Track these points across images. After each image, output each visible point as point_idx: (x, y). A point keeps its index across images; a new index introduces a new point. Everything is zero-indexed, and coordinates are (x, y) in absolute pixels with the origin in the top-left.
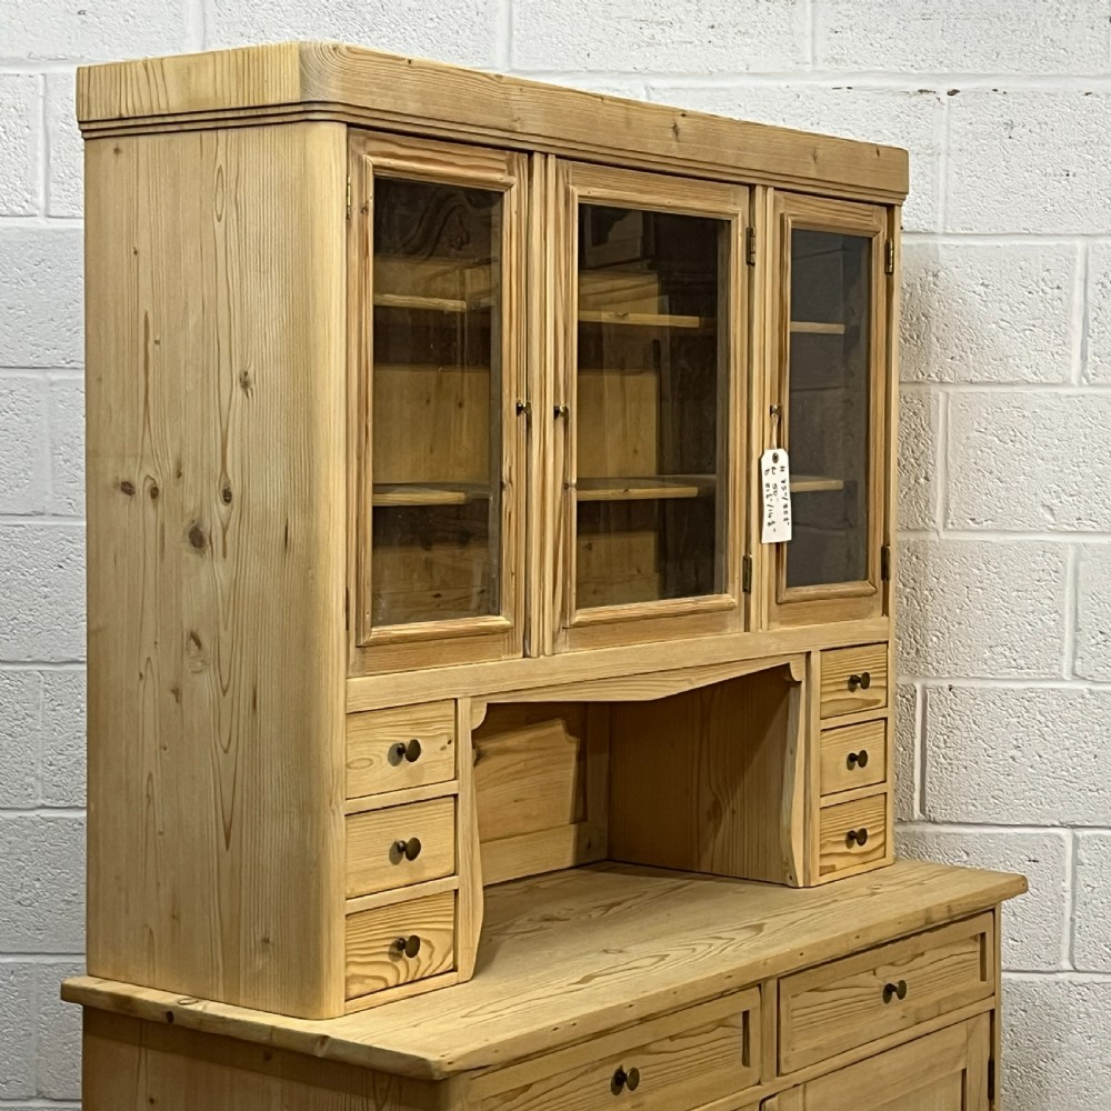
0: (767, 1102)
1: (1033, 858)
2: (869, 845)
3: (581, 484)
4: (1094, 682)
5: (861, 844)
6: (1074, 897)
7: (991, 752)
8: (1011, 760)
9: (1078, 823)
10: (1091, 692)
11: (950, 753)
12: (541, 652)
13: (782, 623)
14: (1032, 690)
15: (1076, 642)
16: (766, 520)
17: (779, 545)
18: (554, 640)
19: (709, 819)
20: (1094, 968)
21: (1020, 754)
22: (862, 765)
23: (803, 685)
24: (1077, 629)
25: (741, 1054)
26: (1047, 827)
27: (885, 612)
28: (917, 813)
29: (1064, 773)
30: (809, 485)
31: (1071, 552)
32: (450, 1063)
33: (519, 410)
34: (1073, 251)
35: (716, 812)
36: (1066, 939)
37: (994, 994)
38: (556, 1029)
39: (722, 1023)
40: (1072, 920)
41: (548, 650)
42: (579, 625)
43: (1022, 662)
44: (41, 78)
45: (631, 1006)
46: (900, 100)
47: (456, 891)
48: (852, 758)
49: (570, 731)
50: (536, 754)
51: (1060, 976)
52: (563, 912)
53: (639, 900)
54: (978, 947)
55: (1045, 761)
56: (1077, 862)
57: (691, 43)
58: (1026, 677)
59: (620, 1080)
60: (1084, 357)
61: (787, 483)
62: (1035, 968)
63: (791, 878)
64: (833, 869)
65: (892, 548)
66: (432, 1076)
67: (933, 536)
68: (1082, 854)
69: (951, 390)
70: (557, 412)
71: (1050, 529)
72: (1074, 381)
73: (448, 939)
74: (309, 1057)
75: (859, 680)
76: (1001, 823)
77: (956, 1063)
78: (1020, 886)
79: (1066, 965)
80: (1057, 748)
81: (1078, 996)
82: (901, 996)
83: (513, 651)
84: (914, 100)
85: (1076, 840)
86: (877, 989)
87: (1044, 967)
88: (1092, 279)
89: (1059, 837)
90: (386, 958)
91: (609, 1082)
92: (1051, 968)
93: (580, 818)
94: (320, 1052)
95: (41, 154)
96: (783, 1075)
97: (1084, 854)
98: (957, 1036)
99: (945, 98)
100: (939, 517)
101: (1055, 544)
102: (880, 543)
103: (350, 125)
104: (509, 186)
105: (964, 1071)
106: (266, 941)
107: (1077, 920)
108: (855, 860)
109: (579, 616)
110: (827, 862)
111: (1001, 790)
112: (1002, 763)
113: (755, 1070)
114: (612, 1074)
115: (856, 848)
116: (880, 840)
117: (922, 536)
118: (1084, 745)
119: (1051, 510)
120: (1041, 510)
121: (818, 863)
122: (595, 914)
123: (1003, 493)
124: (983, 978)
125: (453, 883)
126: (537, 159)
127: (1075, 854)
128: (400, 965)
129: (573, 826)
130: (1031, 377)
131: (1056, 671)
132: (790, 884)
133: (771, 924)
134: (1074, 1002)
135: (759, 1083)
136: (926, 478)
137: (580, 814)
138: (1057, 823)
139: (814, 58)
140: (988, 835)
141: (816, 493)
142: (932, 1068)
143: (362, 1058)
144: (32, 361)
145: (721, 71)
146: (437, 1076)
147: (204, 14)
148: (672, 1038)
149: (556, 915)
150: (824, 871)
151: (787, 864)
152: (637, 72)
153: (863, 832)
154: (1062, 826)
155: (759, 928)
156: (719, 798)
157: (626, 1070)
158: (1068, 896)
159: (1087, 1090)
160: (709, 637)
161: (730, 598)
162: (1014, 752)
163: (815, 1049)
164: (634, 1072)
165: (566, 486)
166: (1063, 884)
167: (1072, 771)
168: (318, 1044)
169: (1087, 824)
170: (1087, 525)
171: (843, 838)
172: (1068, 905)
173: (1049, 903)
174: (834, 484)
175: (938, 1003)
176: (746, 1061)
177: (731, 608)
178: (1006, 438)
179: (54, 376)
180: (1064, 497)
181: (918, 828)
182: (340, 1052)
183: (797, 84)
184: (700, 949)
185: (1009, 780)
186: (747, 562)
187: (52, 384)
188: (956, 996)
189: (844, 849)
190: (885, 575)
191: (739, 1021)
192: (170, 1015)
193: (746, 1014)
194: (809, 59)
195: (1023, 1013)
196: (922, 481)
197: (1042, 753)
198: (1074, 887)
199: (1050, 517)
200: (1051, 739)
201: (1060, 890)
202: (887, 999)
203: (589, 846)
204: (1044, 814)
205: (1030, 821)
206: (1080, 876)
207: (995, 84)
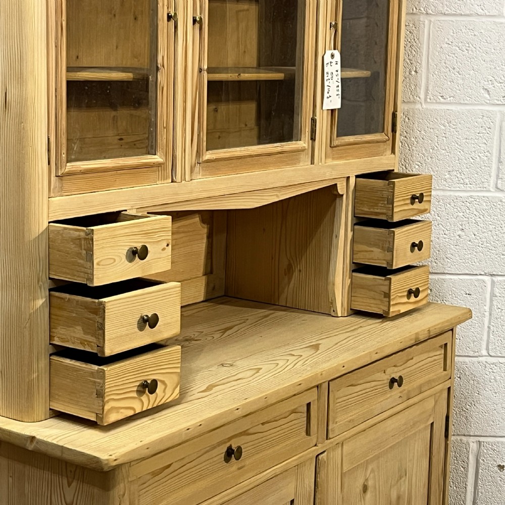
0: (320, 457)
1: (468, 293)
3: (210, 70)
6: (490, 315)
7: (447, 232)
8: (458, 237)
9: (494, 273)
12: (183, 178)
13: (333, 159)
14: (471, 197)
15: (499, 169)
16: (326, 95)
17: (333, 111)
18: (192, 171)
19: (285, 275)
20: (500, 355)
21: (463, 234)
23: (345, 197)
24: (500, 162)
25: (305, 429)
26: (476, 275)
27: (393, 151)
29: (488, 245)
30: (352, 74)
31: (498, 116)
32: (115, 460)
33: (169, 18)
35: (289, 270)
36: (485, 337)
37: (450, 378)
38: (188, 429)
39: (294, 411)
40: (489, 327)
41: (187, 178)
42: (208, 161)
43: (467, 181)
45: (238, 409)
49: (203, 222)
50: (182, 235)
51: (480, 359)
52: (197, 334)
53: (244, 325)
54: (443, 352)
55: (478, 238)
56: (493, 295)
58: (469, 189)
59: (230, 454)
61: (339, 72)
62: (467, 354)
63: (334, 311)
65: (399, 115)
66: (102, 469)
67: (418, 106)
68: (497, 292)
69: (433, 19)
70: (194, 21)
71: (486, 103)
76: (450, 272)
77: (428, 420)
78: (468, 315)
79: (484, 352)
80: (485, 231)
81: (490, 370)
82: (400, 385)
83: (165, 178)
85: (493, 282)
86: (385, 382)
87: (471, 354)
89: (484, 281)
91: (223, 455)
92: (476, 354)
93: (209, 272)
94: (30, 447)
96: (330, 439)
97: (497, 290)
98: (429, 404)
100: (422, 96)
101: (490, 112)
102: (392, 110)
105: (432, 424)
107: (492, 328)
109: (208, 155)
111: (452, 254)
112: (452, 238)
113: (313, 439)
114: (225, 449)
117: (412, 106)
118: (500, 228)
119: (488, 91)
120: (483, 91)
121: (350, 302)
122: (217, 336)
123: (461, 82)
124: (445, 370)
127: (492, 291)
129: (204, 277)
130: (480, 11)
131: (486, 185)
132: (333, 314)
133: (325, 344)
134: (488, 373)
135: (316, 445)
136: (416, 72)
137: (209, 269)
138: (483, 273)
140: (443, 279)
141: (355, 79)
142: (415, 424)
143: (58, 453)
146: (106, 469)
148: (263, 424)
149: (193, 336)
151: (332, 303)
154: (485, 274)
155: (316, 347)
156: (292, 262)
157: (234, 447)
158: (487, 314)
159: (493, 422)
160: (288, 168)
161: (303, 143)
162: (460, 232)
163: (350, 421)
164: (239, 448)
165: (200, 70)
166: (485, 308)
167: (493, 244)
168: (29, 442)
169: (500, 274)
172: (487, 319)
173: (476, 318)
174: (366, 73)
175: (420, 387)
176: (308, 433)
177: (303, 150)
178: (464, 49)
180: (496, 84)
182: (43, 448)
184: (281, 363)
185: (456, 248)
186: (314, 121)
188: (429, 382)
190: (394, 130)
191: (305, 409)
193: (309, 405)
195: (459, 379)
196: (413, 73)
197: (476, 233)
198: (491, 309)
199: (487, 96)
200: (482, 225)
201: (482, 310)
202: (391, 387)
203: (214, 288)
204: (475, 268)
205: (467, 272)
206: (495, 303)
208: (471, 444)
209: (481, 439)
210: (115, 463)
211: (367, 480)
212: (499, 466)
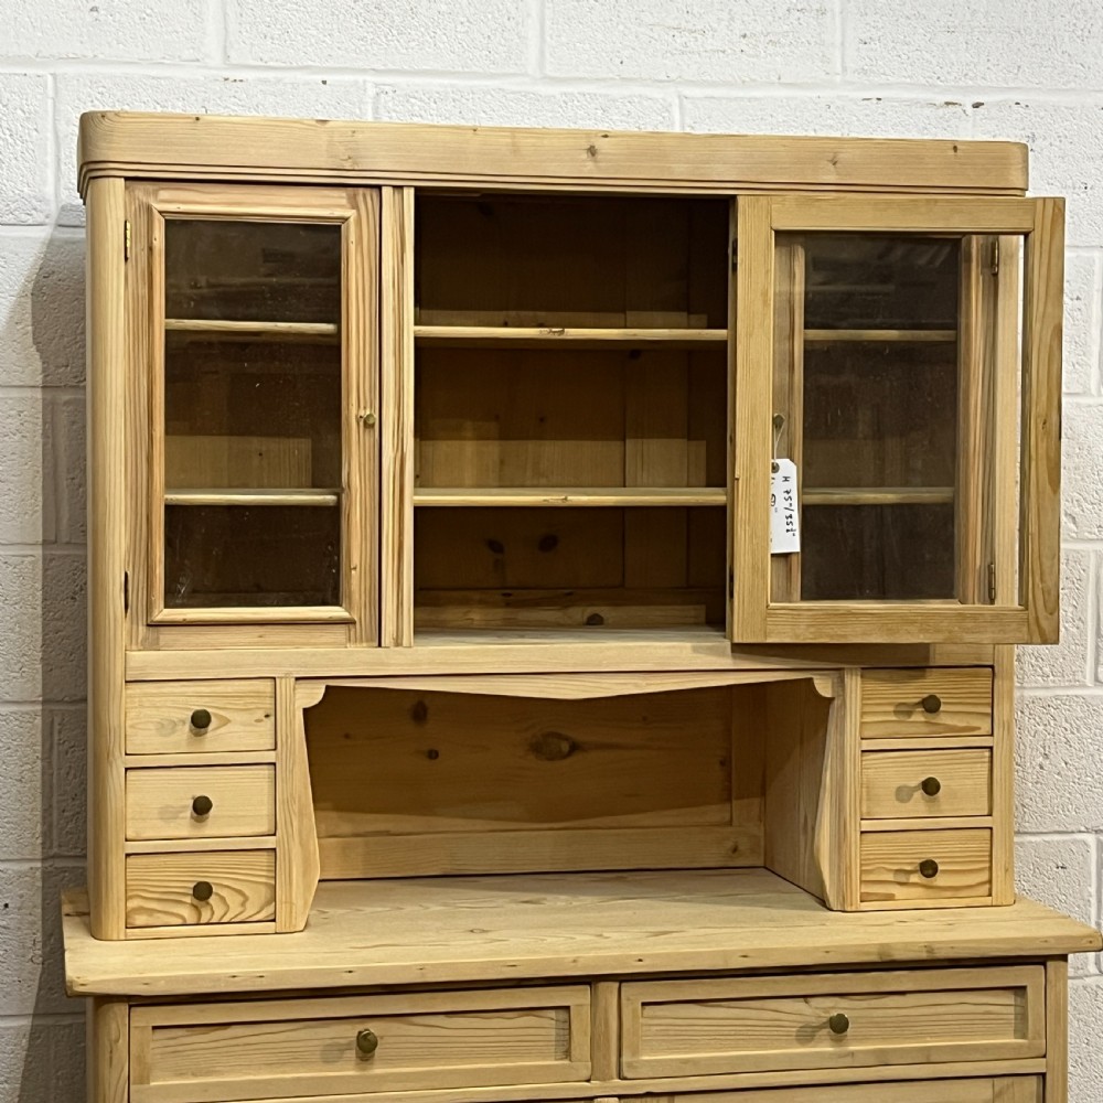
1: (1060, 865)
8: (1038, 768)
14: (1056, 698)
15: (1098, 648)
21: (1048, 762)
26: (1073, 832)
29: (1089, 779)
31: (1093, 559)
34: (1092, 262)
43: (1047, 670)
44: (50, 78)
46: (927, 111)
51: (1088, 980)
55: (1072, 768)
57: (724, 52)
58: (1051, 684)
71: (1072, 537)
72: (1094, 391)
76: (1029, 831)
80: (1083, 755)
84: (941, 111)
89: (1084, 843)
95: (50, 159)
99: (970, 110)
101: (1077, 552)
111: (1031, 799)
119: (1074, 518)
120: (1065, 519)
131: (1080, 678)
138: (1083, 829)
139: (845, 69)
145: (754, 80)
147: (225, 14)
152: (669, 80)
154: (1088, 831)
158: (1094, 900)
162: (1042, 760)
166: (1089, 889)
167: (1096, 776)
173: (1078, 909)
180: (1085, 506)
183: (827, 94)
185: (1036, 788)
194: (839, 69)
197: (1068, 760)
199: (1073, 527)
200: (1077, 746)
201: (1086, 894)
204: (1071, 821)
205: (1057, 828)
207: (1018, 98)
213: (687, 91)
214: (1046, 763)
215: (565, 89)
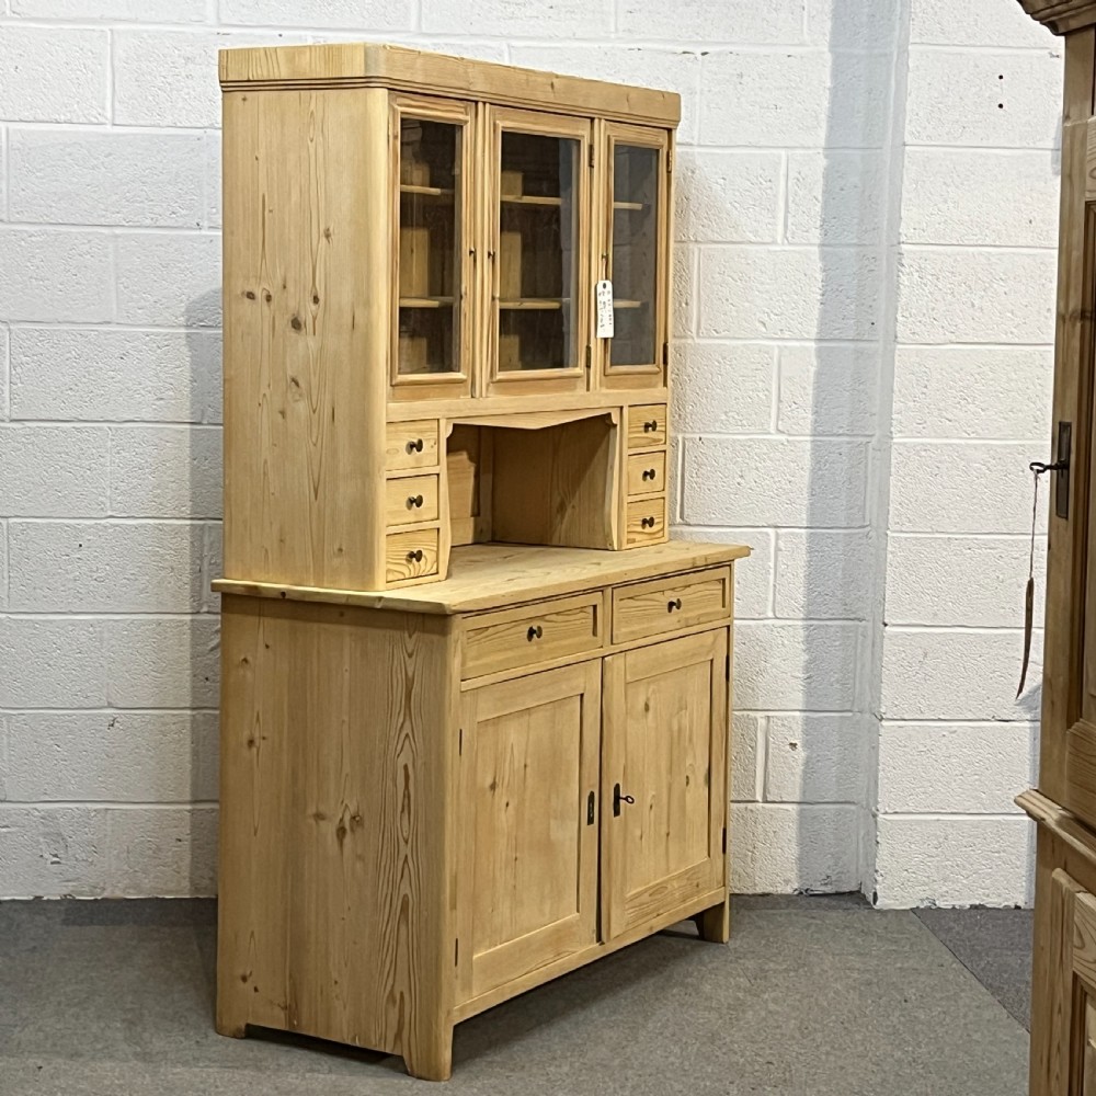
0: (606, 659)
2: (656, 528)
3: (501, 300)
4: (790, 435)
5: (651, 526)
6: (776, 572)
7: (725, 479)
8: (737, 485)
9: (778, 525)
10: (788, 441)
11: (700, 480)
12: (481, 396)
13: (608, 388)
14: (751, 440)
15: (779, 408)
16: (599, 324)
17: (606, 340)
18: (487, 389)
19: (558, 513)
20: (787, 617)
22: (652, 478)
23: (618, 427)
24: (780, 401)
25: (592, 629)
26: (760, 527)
27: (665, 384)
28: (678, 520)
30: (622, 304)
31: (776, 351)
32: (454, 606)
33: (471, 252)
34: (779, 157)
35: (562, 508)
36: (771, 598)
37: (729, 617)
39: (583, 610)
40: (775, 586)
41: (484, 395)
42: (500, 381)
43: (744, 422)
46: (670, 57)
47: (438, 529)
48: (646, 474)
49: (471, 459)
51: (766, 622)
52: (480, 560)
53: (520, 555)
54: (721, 587)
55: (759, 485)
56: (778, 549)
57: (538, 18)
58: (747, 431)
59: (531, 632)
60: (786, 226)
61: (611, 302)
62: (751, 617)
63: (610, 545)
64: (634, 541)
65: (669, 345)
66: (445, 611)
67: (690, 341)
68: (781, 544)
69: (702, 246)
70: (489, 254)
71: (764, 337)
72: (779, 241)
73: (434, 554)
74: (372, 609)
75: (650, 426)
76: (731, 525)
77: (707, 654)
78: (746, 552)
79: (770, 614)
80: (766, 477)
81: (777, 634)
82: (678, 608)
83: (466, 394)
84: (680, 57)
85: (777, 534)
86: (665, 603)
87: (757, 616)
88: (791, 175)
89: (767, 534)
90: (404, 562)
91: (527, 633)
92: (761, 616)
93: (476, 514)
94: (379, 605)
96: (614, 644)
98: (708, 638)
99: (700, 57)
100: (694, 329)
101: (768, 346)
102: (662, 342)
103: (389, 89)
104: (466, 122)
105: (712, 661)
106: (340, 550)
107: (778, 586)
108: (645, 537)
109: (500, 376)
110: (632, 536)
111: (731, 504)
112: (731, 486)
113: (600, 639)
114: (528, 628)
115: (648, 529)
116: (661, 526)
117: (683, 341)
119: (765, 324)
120: (758, 324)
121: (625, 537)
122: (498, 560)
123: (734, 314)
124: (724, 606)
125: (435, 524)
126: (480, 105)
127: (777, 544)
128: (411, 566)
129: (472, 518)
130: (753, 239)
131: (766, 427)
132: (609, 547)
133: (604, 562)
134: (775, 638)
135: (602, 647)
136: (687, 304)
137: (476, 511)
138: (766, 525)
139: (617, 30)
141: (626, 309)
142: (693, 655)
143: (404, 607)
144: (103, 221)
145: (557, 36)
146: (448, 612)
148: (557, 614)
150: (629, 541)
151: (608, 536)
152: (502, 36)
153: (652, 519)
154: (769, 527)
156: (565, 499)
157: (535, 628)
158: (772, 571)
160: (567, 393)
161: (580, 370)
162: (739, 480)
164: (539, 629)
165: (493, 298)
166: (769, 564)
168: (377, 601)
169: (784, 525)
170: (787, 335)
171: (640, 523)
172: (772, 577)
173: (760, 576)
174: (636, 304)
175: (699, 616)
176: (595, 634)
177: (577, 377)
178: (737, 278)
179: (118, 231)
180: (772, 316)
181: (678, 529)
182: (391, 605)
183: (605, 45)
185: (735, 497)
186: (588, 348)
187: (117, 236)
188: (708, 614)
189: (640, 529)
190: (665, 362)
191: (591, 610)
192: (283, 594)
193: (595, 607)
194: (613, 29)
196: (684, 305)
197: (757, 480)
198: (775, 566)
199: (764, 330)
200: (763, 471)
201: (766, 566)
202: (670, 610)
203: (482, 531)
204: (758, 520)
205: (749, 524)
206: (780, 558)
207: (731, 48)
208: (760, 721)
209: (770, 714)
210: (454, 608)
211: (648, 699)
212: (791, 744)
213: (514, 43)
214: (742, 481)
215: (436, 41)
